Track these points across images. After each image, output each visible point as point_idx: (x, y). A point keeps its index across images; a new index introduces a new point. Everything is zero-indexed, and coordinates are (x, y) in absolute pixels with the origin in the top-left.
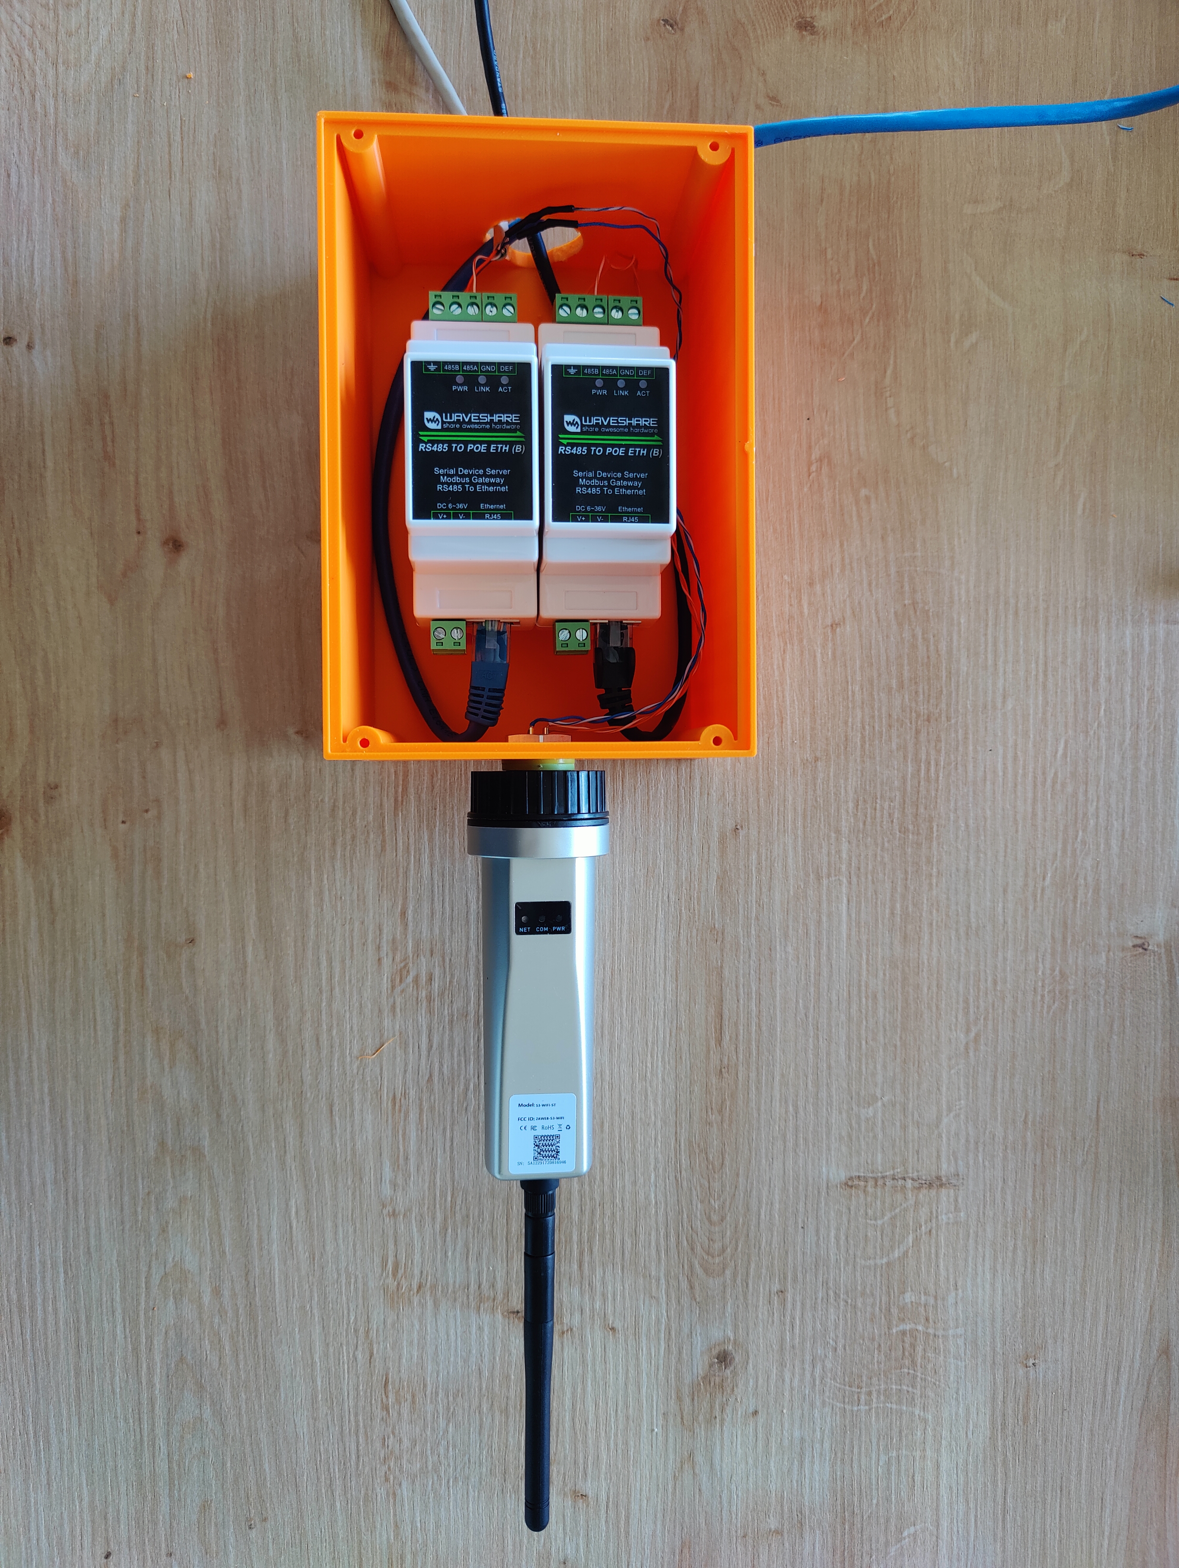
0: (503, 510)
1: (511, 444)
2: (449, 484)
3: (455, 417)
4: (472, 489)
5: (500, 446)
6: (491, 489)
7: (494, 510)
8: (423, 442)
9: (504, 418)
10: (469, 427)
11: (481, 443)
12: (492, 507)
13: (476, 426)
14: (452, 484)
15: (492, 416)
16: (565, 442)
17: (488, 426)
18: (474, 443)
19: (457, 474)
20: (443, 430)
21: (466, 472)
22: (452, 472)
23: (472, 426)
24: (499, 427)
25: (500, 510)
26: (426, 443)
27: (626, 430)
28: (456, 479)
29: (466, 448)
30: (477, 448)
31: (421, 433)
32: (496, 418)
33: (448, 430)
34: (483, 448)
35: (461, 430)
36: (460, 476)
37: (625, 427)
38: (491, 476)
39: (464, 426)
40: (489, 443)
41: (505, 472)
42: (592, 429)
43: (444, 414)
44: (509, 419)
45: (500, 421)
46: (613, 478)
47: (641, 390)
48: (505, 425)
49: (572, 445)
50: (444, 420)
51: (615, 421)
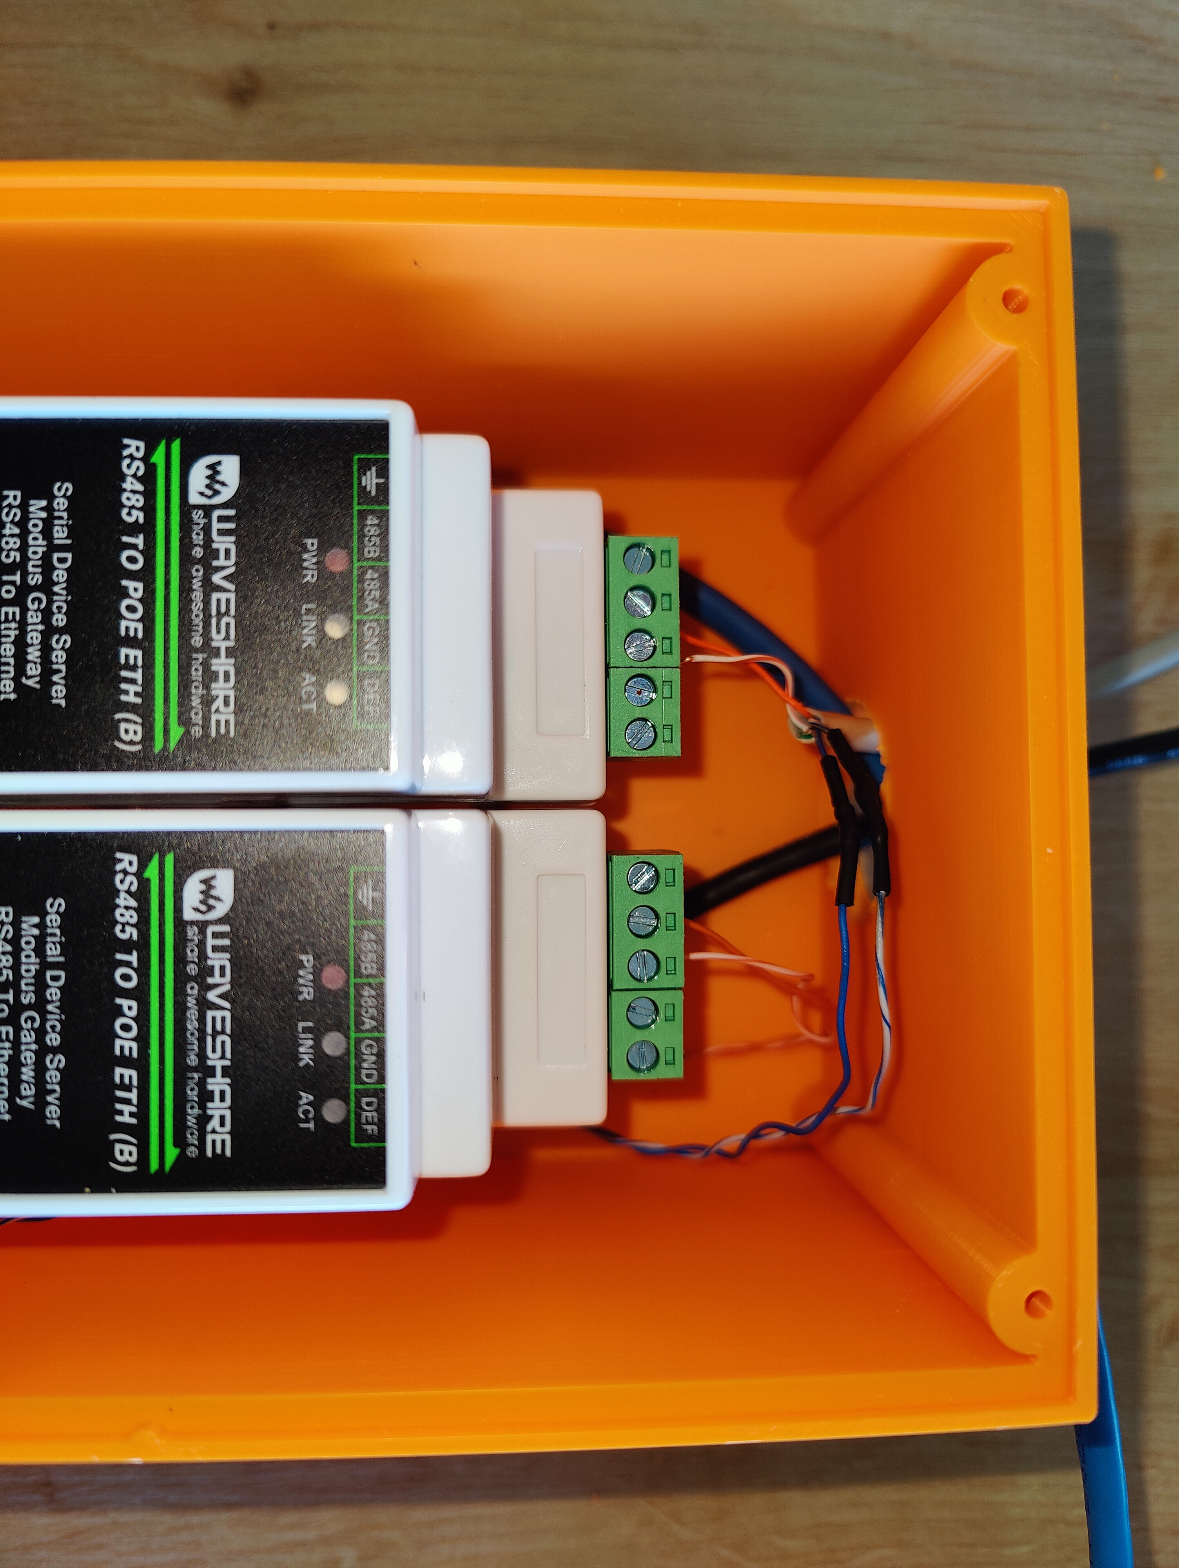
1: (144, 711)
2: (23, 524)
3: (224, 543)
5: (138, 676)
6: (8, 649)
8: (150, 451)
9: (223, 689)
11: (148, 620)
13: (197, 607)
14: (24, 535)
16: (152, 871)
17: (197, 641)
18: (148, 600)
19: (52, 548)
20: (186, 508)
21: (60, 575)
22: (60, 534)
23: (198, 595)
24: (196, 674)
26: (145, 459)
27: (193, 1060)
28: (37, 546)
29: (133, 576)
30: (131, 609)
31: (176, 446)
32: (222, 664)
33: (186, 523)
34: (131, 625)
35: (187, 561)
36: (47, 558)
37: (202, 1056)
38: (46, 649)
39: (197, 572)
40: (146, 644)
41: (59, 691)
42: (192, 955)
43: (231, 512)
44: (219, 703)
45: (214, 676)
46: (44, 1020)
47: (317, 1105)
48: (200, 691)
49: (141, 895)
50: (216, 514)
51: (219, 1027)
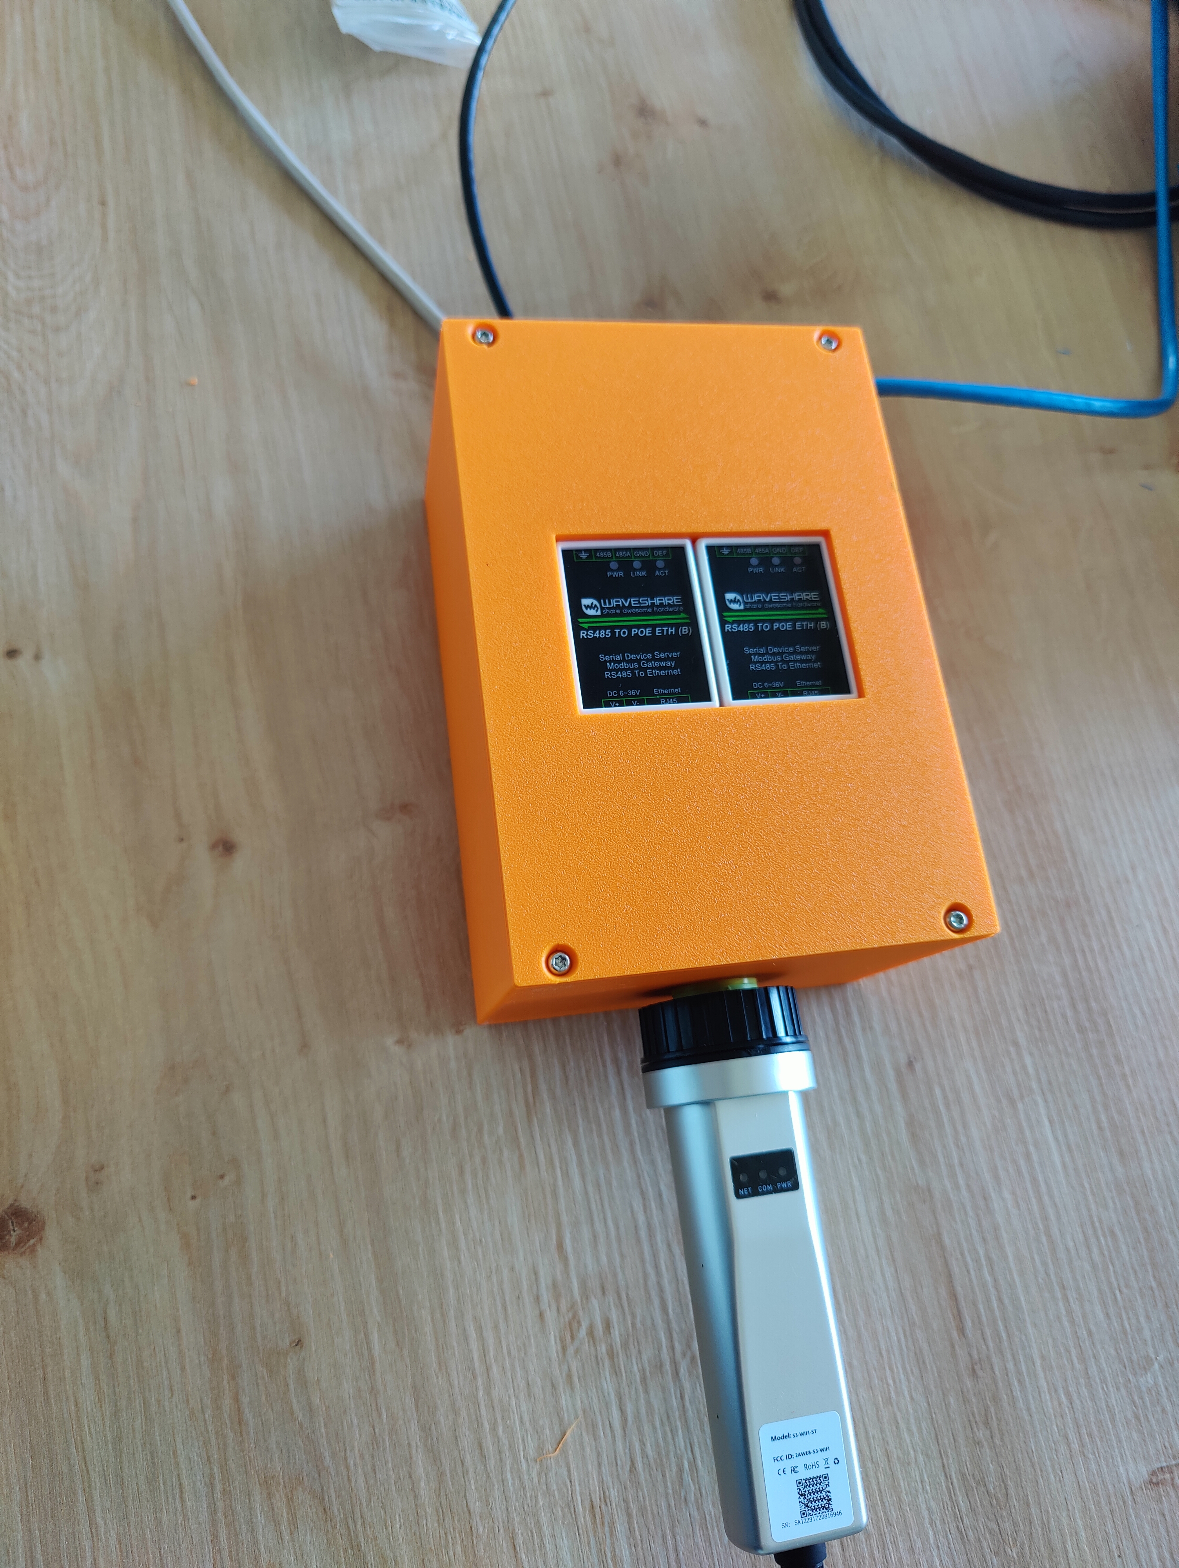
0: (679, 693)
1: (677, 626)
2: (617, 671)
3: (614, 603)
4: (642, 674)
5: (665, 629)
6: (662, 673)
7: (668, 694)
8: (584, 629)
9: (665, 601)
10: (630, 611)
11: (645, 626)
12: (666, 691)
13: (638, 611)
14: (621, 670)
15: (652, 599)
16: (730, 619)
17: (650, 610)
18: (638, 627)
19: (624, 660)
20: (602, 616)
21: (633, 657)
22: (619, 658)
23: (633, 611)
24: (662, 609)
25: (675, 694)
26: (587, 630)
27: (789, 605)
28: (624, 665)
29: (630, 633)
30: (642, 632)
31: (580, 620)
32: (657, 601)
33: (608, 615)
34: (648, 632)
35: (622, 615)
36: (627, 662)
37: (787, 602)
38: (660, 660)
39: (625, 611)
40: (654, 627)
41: (674, 655)
42: (755, 606)
43: (602, 601)
44: (670, 602)
45: (661, 604)
46: (785, 653)
47: (797, 566)
48: (667, 608)
49: (739, 623)
50: (603, 606)
51: (777, 597)
